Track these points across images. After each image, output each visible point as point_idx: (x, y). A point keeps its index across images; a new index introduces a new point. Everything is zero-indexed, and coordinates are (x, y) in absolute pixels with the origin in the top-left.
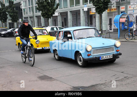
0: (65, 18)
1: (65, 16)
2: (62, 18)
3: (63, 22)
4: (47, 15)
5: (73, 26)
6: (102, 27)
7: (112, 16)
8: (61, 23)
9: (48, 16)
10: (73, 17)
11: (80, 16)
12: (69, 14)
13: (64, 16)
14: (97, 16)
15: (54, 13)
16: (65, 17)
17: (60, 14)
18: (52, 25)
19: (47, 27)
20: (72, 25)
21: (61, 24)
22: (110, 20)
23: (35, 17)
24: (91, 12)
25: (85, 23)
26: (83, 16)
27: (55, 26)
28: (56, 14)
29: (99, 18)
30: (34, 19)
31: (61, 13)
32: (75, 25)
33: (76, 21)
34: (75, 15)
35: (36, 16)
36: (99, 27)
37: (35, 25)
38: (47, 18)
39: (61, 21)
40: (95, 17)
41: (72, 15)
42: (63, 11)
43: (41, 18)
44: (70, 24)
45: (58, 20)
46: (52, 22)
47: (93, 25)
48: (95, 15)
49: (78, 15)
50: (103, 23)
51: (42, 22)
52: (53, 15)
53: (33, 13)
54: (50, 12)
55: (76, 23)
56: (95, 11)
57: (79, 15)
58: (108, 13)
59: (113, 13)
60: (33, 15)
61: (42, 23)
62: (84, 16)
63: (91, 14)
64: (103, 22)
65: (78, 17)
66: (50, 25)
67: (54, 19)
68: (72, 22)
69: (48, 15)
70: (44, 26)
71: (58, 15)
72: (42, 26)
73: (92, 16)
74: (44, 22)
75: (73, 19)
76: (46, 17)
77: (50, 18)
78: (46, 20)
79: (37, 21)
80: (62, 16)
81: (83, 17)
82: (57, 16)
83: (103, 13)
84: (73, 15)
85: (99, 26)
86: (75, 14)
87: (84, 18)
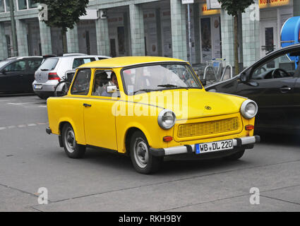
0: (119, 28)
1: (120, 19)
2: (109, 27)
3: (112, 42)
4: (60, 18)
5: (146, 55)
6: (242, 58)
7: (276, 18)
8: (108, 43)
9: (62, 19)
10: (145, 23)
11: (170, 20)
12: (133, 12)
13: (116, 20)
14: (227, 19)
15: (84, 12)
16: (121, 24)
17: (102, 14)
18: (77, 49)
19: (60, 58)
20: (143, 50)
21: (108, 48)
22: (269, 33)
23: (18, 24)
24: (207, 6)
25: (185, 43)
26: (178, 20)
27: (89, 54)
28: (91, 14)
29: (232, 28)
30: (15, 30)
31: (107, 9)
32: (154, 50)
33: (156, 37)
34: (154, 19)
35: (22, 21)
36: (233, 58)
37: (19, 51)
38: (61, 28)
39: (107, 38)
40: (218, 25)
41: (142, 17)
42: (114, 5)
43: (38, 28)
44: (138, 46)
45: (98, 35)
46: (77, 40)
47: (214, 50)
48: (218, 16)
49: (162, 17)
50: (244, 44)
51: (42, 39)
52: (81, 18)
53: (12, 9)
54: (70, 6)
55: (156, 44)
56: (219, 5)
57: (166, 17)
58: (262, 10)
59: (278, 11)
60: (13, 16)
61: (42, 43)
62: (184, 21)
63: (206, 13)
64: (246, 39)
65: (163, 25)
66: (69, 49)
67: (84, 31)
68: (143, 40)
69: (64, 17)
70: (51, 53)
71: (96, 18)
72: (44, 54)
73: (209, 19)
74: (50, 38)
75: (145, 31)
76: (58, 25)
77: (72, 28)
78: (55, 34)
79: (26, 37)
80: (109, 21)
81: (178, 24)
82: (93, 22)
83: (246, 10)
84: (145, 17)
85: (233, 52)
86: (152, 15)
87: (185, 28)
